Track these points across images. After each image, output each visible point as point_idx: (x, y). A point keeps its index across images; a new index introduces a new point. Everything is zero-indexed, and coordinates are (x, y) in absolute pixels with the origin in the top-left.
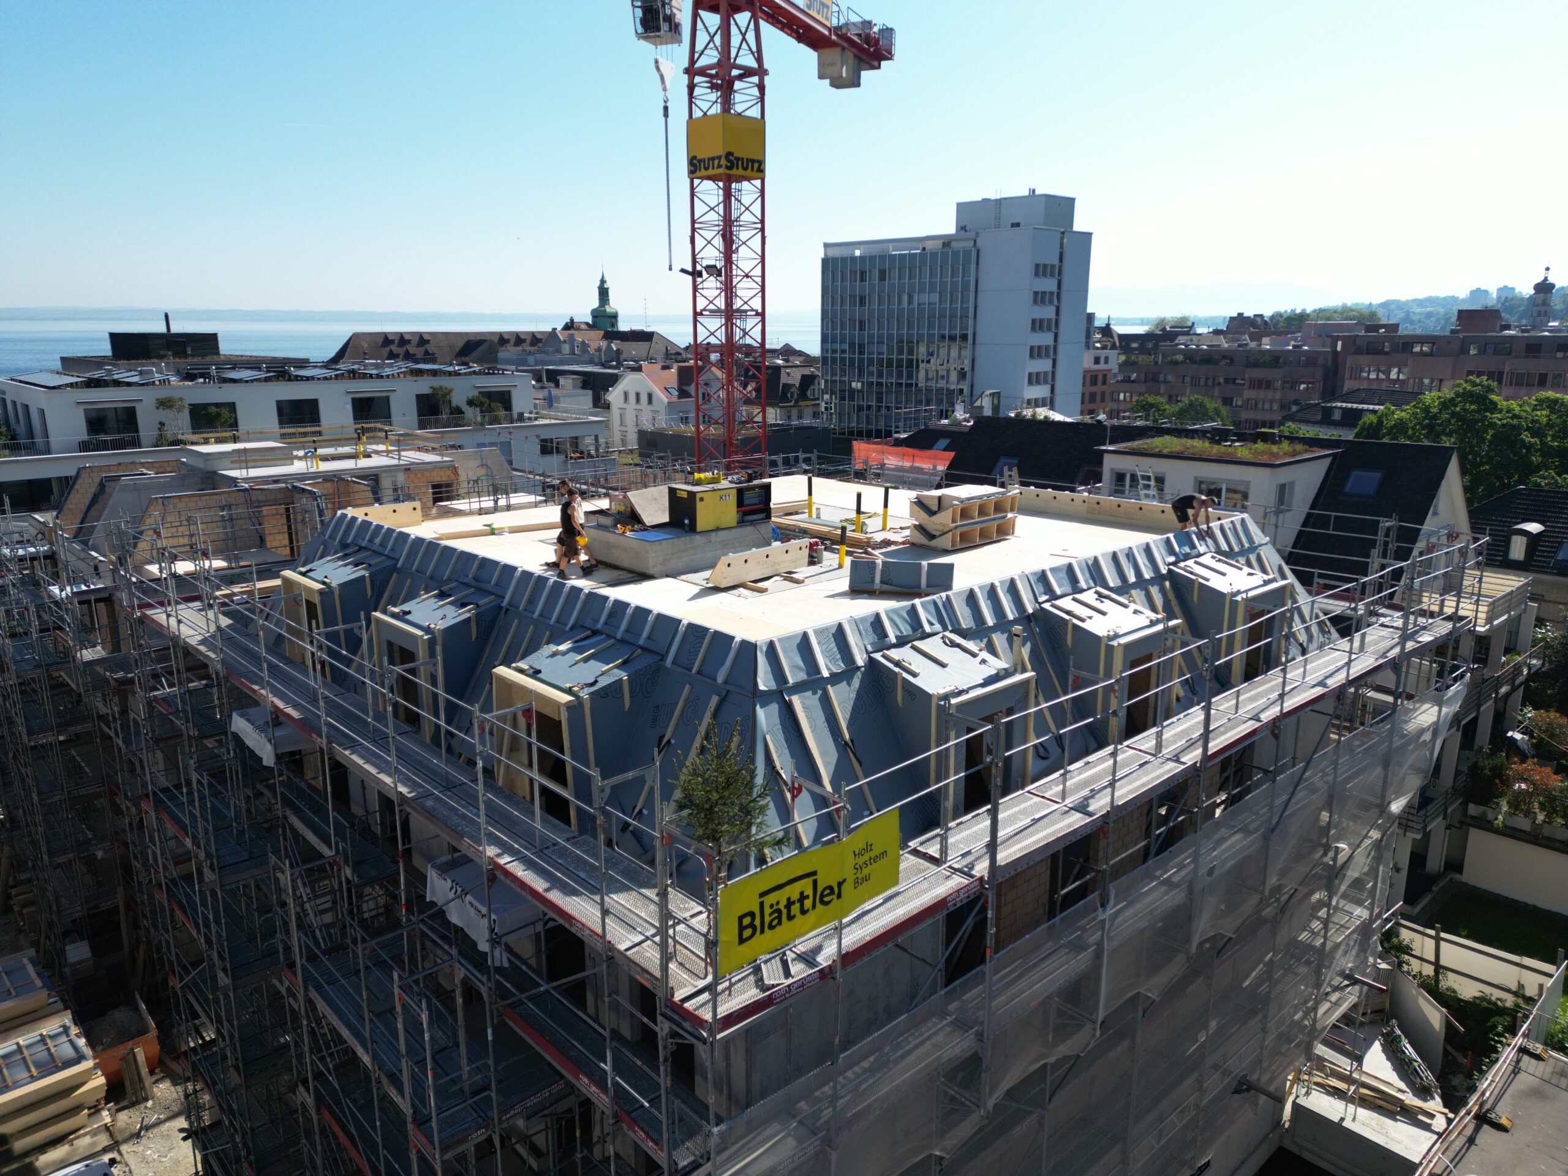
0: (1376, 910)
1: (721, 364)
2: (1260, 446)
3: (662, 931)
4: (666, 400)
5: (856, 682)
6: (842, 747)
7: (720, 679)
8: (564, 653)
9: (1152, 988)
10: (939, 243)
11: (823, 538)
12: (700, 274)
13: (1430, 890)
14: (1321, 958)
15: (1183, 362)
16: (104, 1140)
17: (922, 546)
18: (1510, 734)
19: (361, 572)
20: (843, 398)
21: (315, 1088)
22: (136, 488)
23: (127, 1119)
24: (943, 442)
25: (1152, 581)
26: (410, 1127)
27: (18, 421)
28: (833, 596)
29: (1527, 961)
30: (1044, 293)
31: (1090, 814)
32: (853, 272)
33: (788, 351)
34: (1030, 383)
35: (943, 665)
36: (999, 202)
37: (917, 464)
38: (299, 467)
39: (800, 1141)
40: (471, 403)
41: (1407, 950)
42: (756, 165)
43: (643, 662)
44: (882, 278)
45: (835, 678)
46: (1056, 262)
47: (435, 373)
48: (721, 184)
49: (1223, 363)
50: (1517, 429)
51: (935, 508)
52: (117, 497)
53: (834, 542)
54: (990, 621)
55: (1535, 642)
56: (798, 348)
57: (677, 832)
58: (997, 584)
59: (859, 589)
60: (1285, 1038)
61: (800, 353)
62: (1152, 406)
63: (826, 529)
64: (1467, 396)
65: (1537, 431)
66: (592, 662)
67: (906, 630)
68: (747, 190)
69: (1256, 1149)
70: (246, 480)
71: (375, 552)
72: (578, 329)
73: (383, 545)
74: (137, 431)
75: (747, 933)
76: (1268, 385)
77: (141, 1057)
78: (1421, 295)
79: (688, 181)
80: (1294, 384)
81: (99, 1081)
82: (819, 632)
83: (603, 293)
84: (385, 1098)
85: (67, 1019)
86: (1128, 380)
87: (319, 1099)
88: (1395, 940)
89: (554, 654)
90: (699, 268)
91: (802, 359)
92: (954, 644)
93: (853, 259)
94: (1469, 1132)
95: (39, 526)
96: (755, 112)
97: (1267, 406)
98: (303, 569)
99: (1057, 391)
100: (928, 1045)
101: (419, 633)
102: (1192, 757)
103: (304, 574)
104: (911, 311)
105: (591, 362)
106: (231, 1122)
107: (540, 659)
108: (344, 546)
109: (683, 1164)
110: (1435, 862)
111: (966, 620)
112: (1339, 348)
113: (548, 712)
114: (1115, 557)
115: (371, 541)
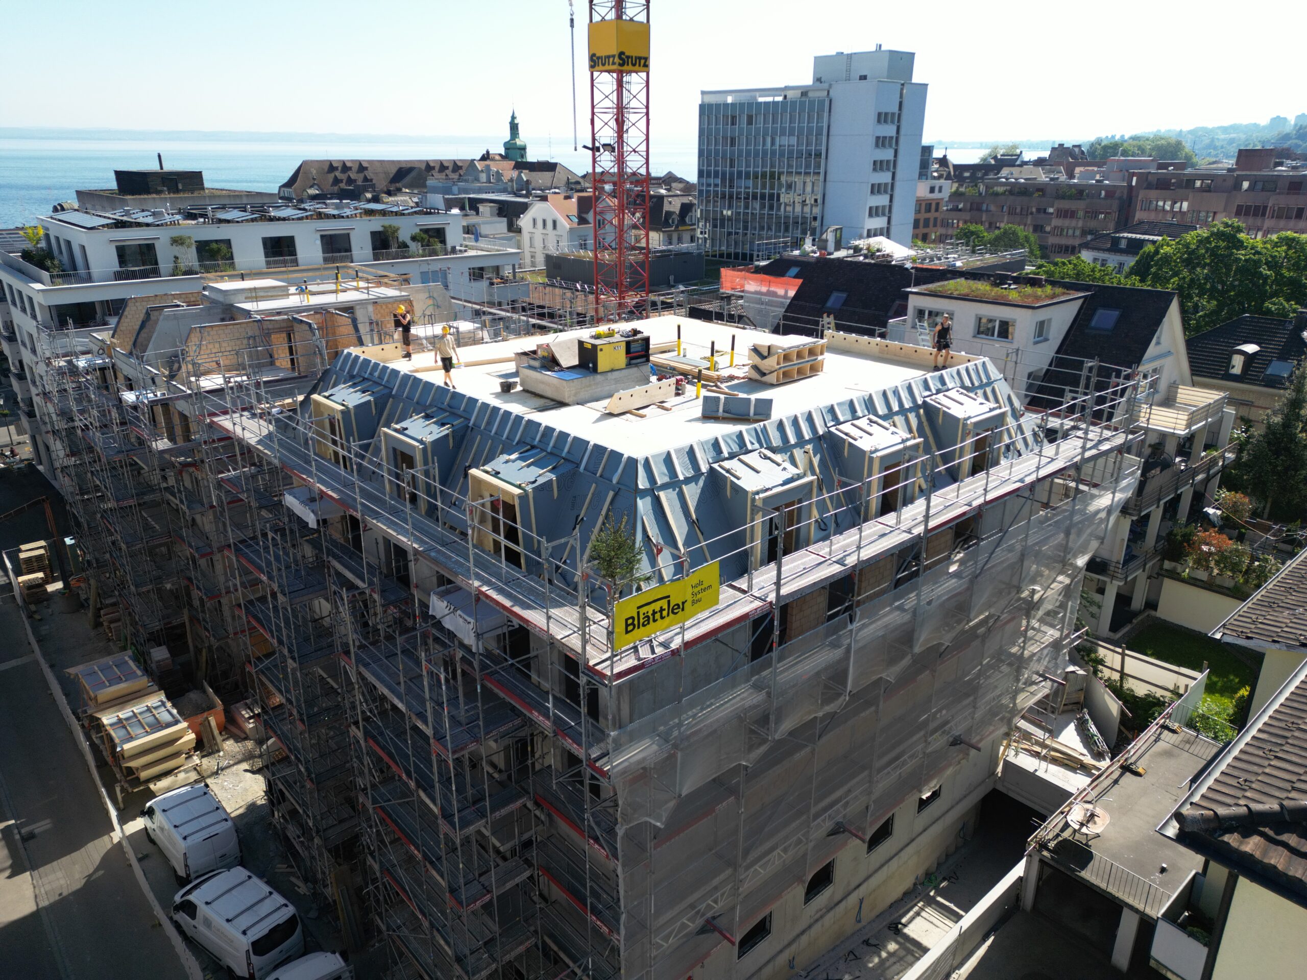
0: (1066, 632)
1: (613, 194)
2: (1029, 290)
3: (582, 628)
4: (568, 226)
5: (701, 483)
6: (691, 523)
7: (615, 481)
8: (514, 461)
9: (891, 674)
10: (798, 93)
11: (685, 374)
12: (598, 149)
13: (1131, 622)
14: (1019, 663)
15: (1004, 194)
16: (193, 776)
17: (756, 381)
18: (1206, 509)
19: (367, 398)
20: (715, 226)
21: (364, 726)
22: (176, 317)
23: (209, 764)
24: (794, 271)
25: (911, 410)
26: (432, 741)
27: (61, 252)
28: (690, 421)
29: (1183, 670)
30: (885, 138)
31: (844, 565)
32: (725, 116)
33: (670, 180)
34: (870, 215)
35: (758, 472)
36: (850, 56)
37: (772, 289)
38: (293, 301)
39: (659, 746)
40: (414, 238)
41: (1101, 662)
42: (642, 62)
43: (566, 468)
44: (750, 122)
45: (687, 481)
46: (895, 109)
47: (383, 213)
48: (615, 75)
49: (1036, 195)
50: (1257, 263)
51: (766, 354)
52: (162, 326)
53: (694, 377)
54: (792, 440)
55: (1232, 440)
56: (679, 176)
57: (591, 573)
58: (799, 415)
59: (710, 415)
60: (993, 713)
61: (680, 180)
62: (972, 233)
63: (688, 368)
64: (1220, 235)
65: (1273, 264)
66: (532, 467)
67: (735, 448)
68: (635, 81)
69: (975, 788)
70: (257, 312)
71: (375, 382)
72: (493, 160)
73: (381, 377)
74: (156, 263)
75: (630, 628)
76: (1072, 214)
77: (213, 723)
78: (1226, 124)
79: (589, 74)
80: (1095, 214)
81: (191, 736)
82: (678, 451)
83: (514, 128)
84: (415, 728)
85: (163, 697)
86: (956, 209)
87: (367, 734)
88: (1093, 655)
89: (507, 462)
90: (597, 144)
91: (681, 186)
92: (766, 458)
93: (726, 105)
94: (1115, 776)
95: (100, 344)
96: (642, 18)
97: (1070, 232)
98: (326, 394)
99: (893, 222)
100: (738, 699)
101: (416, 444)
102: (919, 530)
103: (327, 398)
104: (773, 153)
105: (504, 191)
106: (296, 757)
107: (498, 463)
108: (352, 377)
109: (593, 756)
110: (1138, 602)
111: (776, 441)
112: (1134, 183)
113: (507, 499)
114: (884, 394)
115: (371, 374)
